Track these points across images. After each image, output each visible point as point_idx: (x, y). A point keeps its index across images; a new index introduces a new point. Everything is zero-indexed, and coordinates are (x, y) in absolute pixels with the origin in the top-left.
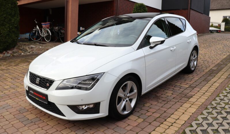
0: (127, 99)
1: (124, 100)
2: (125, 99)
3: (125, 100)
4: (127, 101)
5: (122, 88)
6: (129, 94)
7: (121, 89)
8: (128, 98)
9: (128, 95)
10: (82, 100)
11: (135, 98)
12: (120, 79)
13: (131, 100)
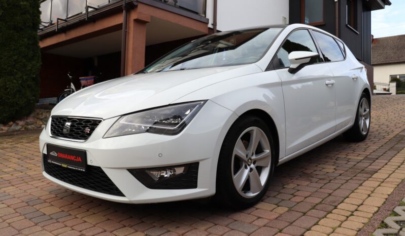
0: (252, 166)
1: (246, 168)
2: (249, 165)
3: (249, 168)
4: (251, 170)
5: (242, 139)
6: (254, 155)
7: (240, 140)
8: (254, 164)
9: (254, 157)
10: (160, 155)
11: (267, 167)
12: (237, 117)
13: (260, 169)
